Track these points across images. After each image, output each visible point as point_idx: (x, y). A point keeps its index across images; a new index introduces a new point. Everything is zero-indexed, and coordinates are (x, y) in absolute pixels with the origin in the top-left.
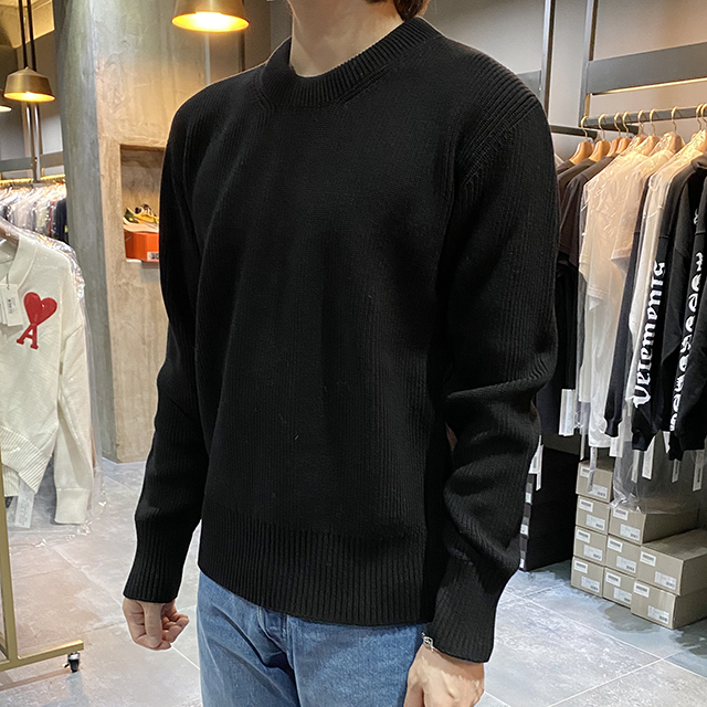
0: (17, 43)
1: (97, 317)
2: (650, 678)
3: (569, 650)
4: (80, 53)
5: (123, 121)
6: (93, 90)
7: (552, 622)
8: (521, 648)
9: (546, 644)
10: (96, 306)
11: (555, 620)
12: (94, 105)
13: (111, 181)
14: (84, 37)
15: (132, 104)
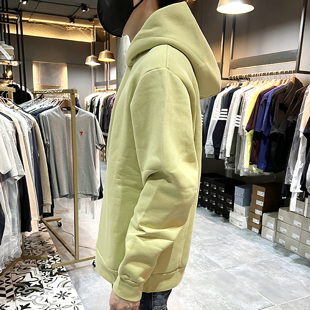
3: (296, 280)
4: (124, 45)
7: (290, 268)
8: (276, 277)
9: (287, 277)
11: (291, 267)
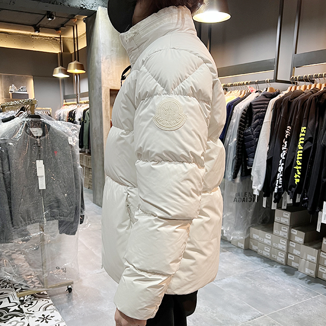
0: (72, 51)
1: (100, 154)
2: (316, 302)
3: (283, 289)
4: (96, 55)
5: (111, 80)
6: (100, 68)
7: (276, 278)
8: (263, 288)
9: (273, 287)
10: (99, 150)
12: (100, 74)
13: (106, 103)
14: (98, 48)
15: (114, 74)
